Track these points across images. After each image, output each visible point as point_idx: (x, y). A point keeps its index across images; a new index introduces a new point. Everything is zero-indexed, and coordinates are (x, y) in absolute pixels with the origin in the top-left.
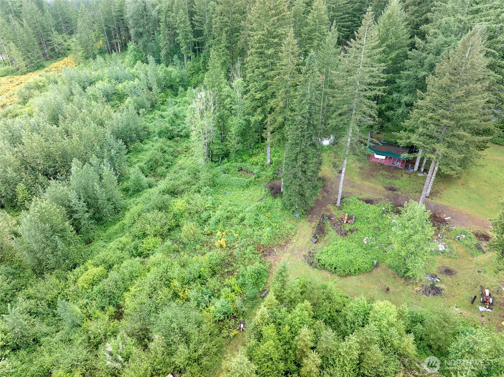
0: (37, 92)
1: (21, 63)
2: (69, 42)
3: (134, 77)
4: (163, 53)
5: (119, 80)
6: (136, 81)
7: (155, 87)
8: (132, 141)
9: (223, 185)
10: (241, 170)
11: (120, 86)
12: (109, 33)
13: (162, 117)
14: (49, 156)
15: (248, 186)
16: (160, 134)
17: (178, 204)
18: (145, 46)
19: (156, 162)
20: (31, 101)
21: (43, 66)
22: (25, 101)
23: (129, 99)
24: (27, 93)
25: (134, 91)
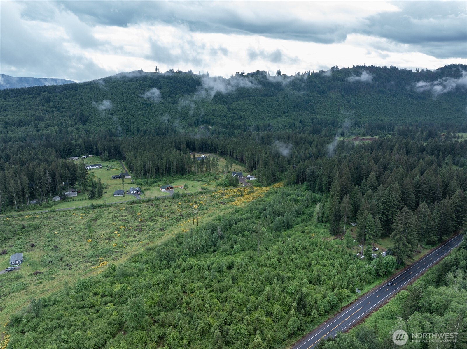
0: (271, 195)
1: (265, 183)
2: (281, 176)
3: (303, 196)
4: (317, 188)
5: (298, 196)
6: (304, 197)
7: (310, 200)
8: (299, 214)
9: (318, 227)
10: (325, 226)
11: (298, 198)
12: (298, 176)
13: (309, 210)
14: (279, 212)
15: (324, 229)
16: (307, 214)
17: (306, 228)
18: (311, 185)
19: (304, 220)
20: (269, 197)
21: (271, 185)
22: (267, 197)
23: (300, 203)
24: (268, 194)
25: (302, 200)
